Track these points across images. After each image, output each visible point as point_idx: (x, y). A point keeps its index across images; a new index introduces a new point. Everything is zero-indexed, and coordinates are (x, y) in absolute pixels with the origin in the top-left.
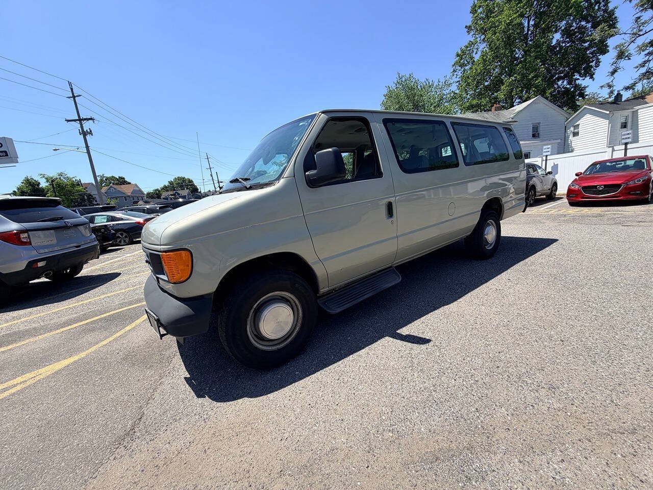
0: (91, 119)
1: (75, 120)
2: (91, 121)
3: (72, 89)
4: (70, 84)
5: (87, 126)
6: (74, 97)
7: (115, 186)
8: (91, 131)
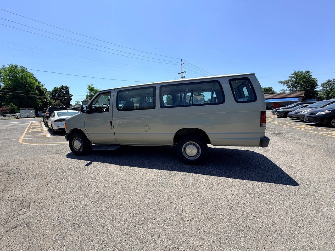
0: (185, 72)
1: (180, 73)
2: (185, 73)
3: (182, 62)
4: (182, 60)
5: (184, 74)
6: (182, 64)
7: (195, 96)
8: (184, 76)
